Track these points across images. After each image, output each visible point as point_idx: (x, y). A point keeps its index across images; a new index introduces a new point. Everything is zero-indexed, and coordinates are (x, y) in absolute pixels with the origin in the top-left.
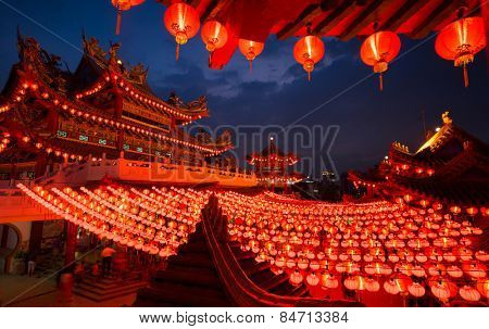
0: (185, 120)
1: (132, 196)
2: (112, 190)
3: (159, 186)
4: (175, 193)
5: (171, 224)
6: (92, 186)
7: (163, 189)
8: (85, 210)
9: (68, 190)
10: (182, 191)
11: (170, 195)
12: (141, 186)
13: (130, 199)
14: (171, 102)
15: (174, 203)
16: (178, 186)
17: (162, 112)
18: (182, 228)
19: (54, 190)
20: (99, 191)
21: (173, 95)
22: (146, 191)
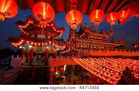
0: (106, 37)
1: (95, 60)
2: (90, 59)
3: (102, 57)
4: (107, 60)
5: (108, 70)
6: (86, 57)
7: (103, 58)
8: (85, 64)
9: (81, 59)
10: (109, 59)
11: (105, 60)
12: (97, 57)
13: (95, 61)
14: (102, 33)
15: (107, 63)
16: (108, 57)
17: (99, 36)
18: (112, 71)
19: (78, 59)
20: (87, 59)
21: (102, 31)
22: (98, 59)
